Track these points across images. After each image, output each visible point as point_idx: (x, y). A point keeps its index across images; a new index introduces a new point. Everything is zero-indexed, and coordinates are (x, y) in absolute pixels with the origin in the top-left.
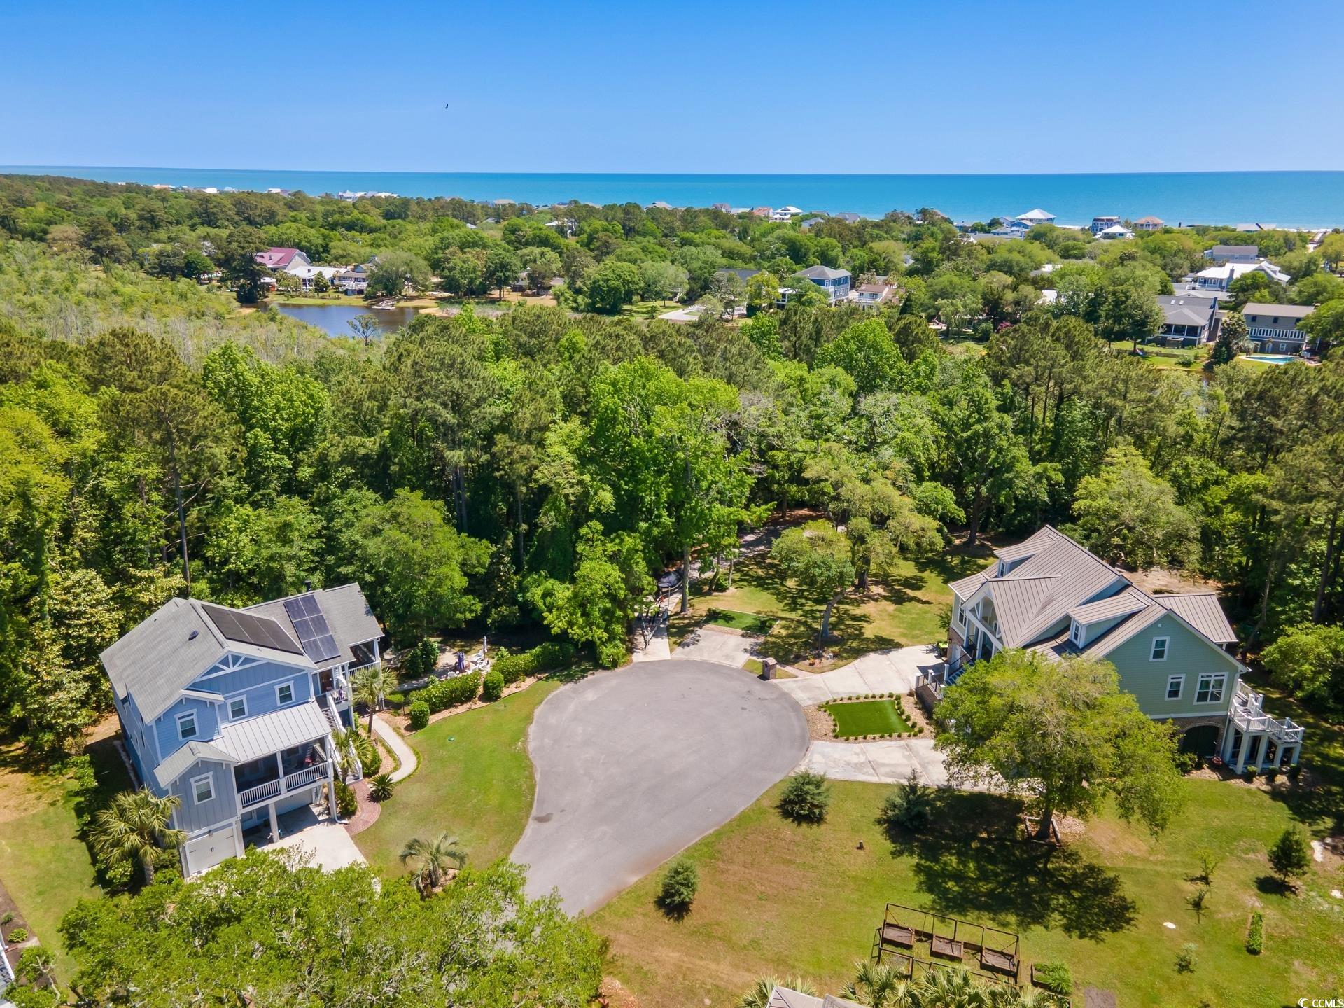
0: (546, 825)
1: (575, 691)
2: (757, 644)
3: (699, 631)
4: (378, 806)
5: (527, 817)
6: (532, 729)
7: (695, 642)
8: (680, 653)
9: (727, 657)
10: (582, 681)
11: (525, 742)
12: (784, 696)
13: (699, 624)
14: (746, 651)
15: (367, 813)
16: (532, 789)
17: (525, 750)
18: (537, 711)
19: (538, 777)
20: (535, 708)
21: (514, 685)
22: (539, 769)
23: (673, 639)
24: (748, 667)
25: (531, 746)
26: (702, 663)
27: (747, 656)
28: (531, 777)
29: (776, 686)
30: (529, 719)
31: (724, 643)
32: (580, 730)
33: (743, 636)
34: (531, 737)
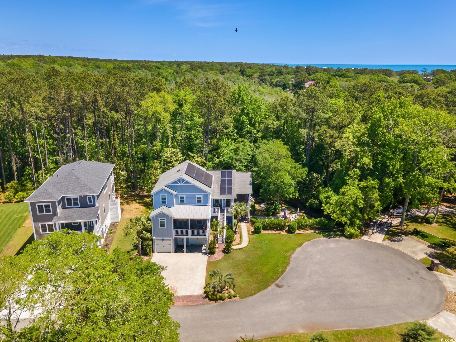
0: (278, 289)
1: (326, 241)
2: (435, 253)
3: (404, 237)
4: (223, 255)
5: (273, 282)
6: (299, 249)
7: (399, 241)
8: (387, 243)
9: (413, 252)
10: (332, 239)
11: (292, 253)
12: (438, 282)
13: (406, 234)
14: (426, 254)
15: (219, 255)
16: (283, 272)
17: (290, 256)
18: (305, 243)
19: (288, 268)
20: (305, 242)
21: (303, 231)
22: (291, 265)
23: (388, 236)
24: (422, 261)
25: (294, 255)
26: (398, 250)
27: (426, 256)
28: (286, 268)
29: (436, 275)
30: (300, 245)
31: (416, 246)
32: (318, 257)
33: (429, 246)
34: (296, 252)
